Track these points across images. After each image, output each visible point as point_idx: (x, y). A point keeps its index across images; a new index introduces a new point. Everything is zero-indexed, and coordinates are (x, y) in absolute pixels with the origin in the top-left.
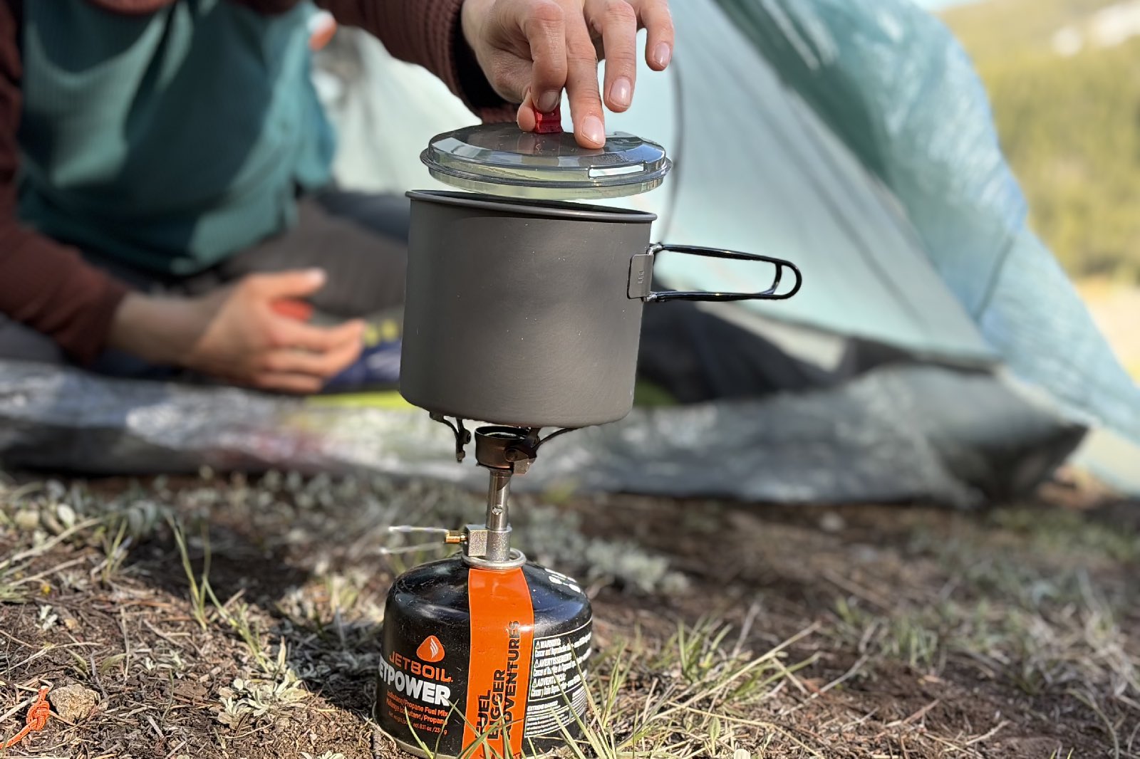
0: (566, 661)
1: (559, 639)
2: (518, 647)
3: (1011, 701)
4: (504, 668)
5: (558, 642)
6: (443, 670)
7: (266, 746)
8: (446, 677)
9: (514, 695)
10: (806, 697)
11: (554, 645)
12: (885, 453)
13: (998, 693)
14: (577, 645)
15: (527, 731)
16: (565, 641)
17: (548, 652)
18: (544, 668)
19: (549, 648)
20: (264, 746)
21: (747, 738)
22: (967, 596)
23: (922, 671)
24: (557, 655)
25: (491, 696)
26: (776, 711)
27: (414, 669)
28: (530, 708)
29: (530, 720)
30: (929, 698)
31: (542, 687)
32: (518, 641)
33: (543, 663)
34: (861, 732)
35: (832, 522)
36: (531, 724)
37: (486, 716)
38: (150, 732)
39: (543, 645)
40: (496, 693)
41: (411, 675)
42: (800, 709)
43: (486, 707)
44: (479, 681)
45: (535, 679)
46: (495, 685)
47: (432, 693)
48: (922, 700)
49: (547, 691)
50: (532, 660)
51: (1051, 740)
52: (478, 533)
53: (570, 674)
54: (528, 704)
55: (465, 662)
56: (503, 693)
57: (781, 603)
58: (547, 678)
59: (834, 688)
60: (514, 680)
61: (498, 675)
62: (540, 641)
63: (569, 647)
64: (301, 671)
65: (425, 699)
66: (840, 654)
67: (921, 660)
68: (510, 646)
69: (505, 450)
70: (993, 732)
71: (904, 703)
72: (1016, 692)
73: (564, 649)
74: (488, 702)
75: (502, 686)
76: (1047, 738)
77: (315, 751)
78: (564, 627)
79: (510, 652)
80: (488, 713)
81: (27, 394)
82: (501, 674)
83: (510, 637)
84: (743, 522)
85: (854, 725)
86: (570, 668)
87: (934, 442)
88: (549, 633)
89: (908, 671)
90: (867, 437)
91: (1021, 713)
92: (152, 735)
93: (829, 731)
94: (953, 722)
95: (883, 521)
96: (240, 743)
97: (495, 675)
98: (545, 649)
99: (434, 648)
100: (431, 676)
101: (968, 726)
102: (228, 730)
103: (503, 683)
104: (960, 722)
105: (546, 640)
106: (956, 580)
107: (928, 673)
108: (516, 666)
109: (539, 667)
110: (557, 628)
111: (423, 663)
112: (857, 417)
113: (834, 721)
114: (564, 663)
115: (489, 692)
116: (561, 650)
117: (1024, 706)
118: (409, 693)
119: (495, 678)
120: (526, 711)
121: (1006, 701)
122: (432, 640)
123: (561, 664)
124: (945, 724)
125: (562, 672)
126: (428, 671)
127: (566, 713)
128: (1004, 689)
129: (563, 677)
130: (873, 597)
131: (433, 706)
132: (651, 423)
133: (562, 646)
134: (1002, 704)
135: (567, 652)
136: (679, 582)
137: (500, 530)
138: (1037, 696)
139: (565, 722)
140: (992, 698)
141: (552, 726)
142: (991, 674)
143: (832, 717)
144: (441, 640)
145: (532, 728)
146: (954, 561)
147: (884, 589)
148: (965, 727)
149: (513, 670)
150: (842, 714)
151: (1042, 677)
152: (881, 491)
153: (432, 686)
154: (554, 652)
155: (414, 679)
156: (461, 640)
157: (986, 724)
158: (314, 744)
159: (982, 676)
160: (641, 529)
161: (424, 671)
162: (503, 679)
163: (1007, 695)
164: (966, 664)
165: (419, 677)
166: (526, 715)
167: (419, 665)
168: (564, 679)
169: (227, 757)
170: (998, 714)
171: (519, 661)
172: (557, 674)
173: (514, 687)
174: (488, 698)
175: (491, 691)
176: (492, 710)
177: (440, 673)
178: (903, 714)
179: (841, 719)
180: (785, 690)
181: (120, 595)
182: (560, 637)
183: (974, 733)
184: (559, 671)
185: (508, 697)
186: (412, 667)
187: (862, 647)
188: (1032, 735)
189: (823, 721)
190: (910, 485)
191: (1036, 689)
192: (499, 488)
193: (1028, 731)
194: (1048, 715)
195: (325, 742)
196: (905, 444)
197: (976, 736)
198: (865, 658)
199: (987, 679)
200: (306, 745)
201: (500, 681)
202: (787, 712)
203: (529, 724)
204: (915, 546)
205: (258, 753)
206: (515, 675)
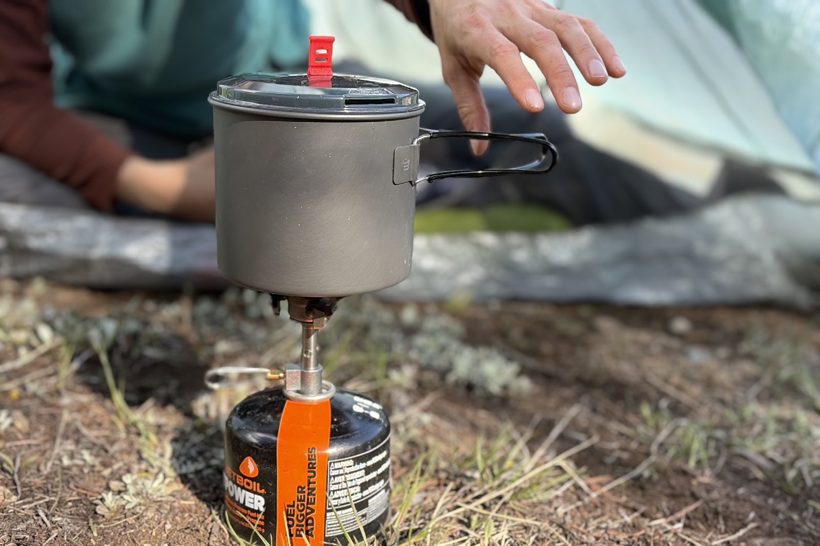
0: (359, 477)
1: (351, 461)
2: (315, 468)
3: (771, 501)
4: (304, 484)
5: (351, 463)
6: (258, 484)
7: (128, 535)
8: (261, 489)
9: (314, 504)
10: (588, 495)
11: (347, 466)
12: (736, 266)
13: (762, 492)
14: (370, 463)
15: (328, 531)
16: (357, 461)
17: (341, 472)
18: (339, 483)
19: (342, 468)
20: (126, 534)
21: (522, 534)
22: (769, 396)
23: (697, 473)
24: (350, 473)
25: (296, 505)
26: (556, 509)
27: (239, 481)
28: (328, 514)
29: (330, 523)
30: (695, 497)
31: (339, 498)
32: (315, 464)
33: (337, 480)
34: (625, 529)
35: (681, 325)
36: (331, 526)
37: (293, 520)
38: (40, 522)
39: (337, 465)
40: (299, 503)
41: (238, 485)
42: (578, 508)
43: (292, 513)
44: (286, 494)
45: (332, 492)
46: (298, 497)
47: (252, 501)
48: (690, 500)
49: (343, 501)
50: (328, 478)
51: (794, 541)
52: (294, 373)
53: (364, 486)
54: (327, 511)
55: (274, 479)
56: (305, 503)
57: (604, 403)
58: (342, 491)
59: (619, 486)
60: (313, 493)
61: (300, 489)
62: (334, 463)
63: (363, 465)
64: (180, 466)
65: (247, 504)
66: (634, 453)
67: (699, 462)
68: (309, 468)
69: (306, 308)
70: (741, 532)
71: (673, 502)
72: (777, 492)
73: (357, 467)
74: (294, 510)
75: (304, 498)
76: (790, 539)
77: (167, 538)
78: (357, 451)
79: (309, 472)
80: (295, 518)
81: (58, 233)
82: (303, 488)
83: (309, 460)
84: (606, 324)
85: (621, 523)
86: (364, 481)
87: (779, 256)
88: (342, 457)
89: (685, 473)
90: (720, 252)
91: (776, 512)
92: (42, 524)
93: (598, 528)
94: (709, 522)
95: (729, 321)
96: (109, 531)
97: (298, 490)
98: (339, 469)
99: (251, 467)
100: (250, 488)
101: (722, 526)
102: (104, 520)
103: (304, 496)
104: (715, 522)
105: (340, 461)
106: (767, 380)
107: (702, 474)
108: (315, 483)
109: (334, 483)
110: (350, 451)
111: (245, 477)
112: (712, 237)
113: (604, 518)
114: (358, 478)
115: (294, 502)
116: (353, 469)
117: (782, 506)
118: (237, 499)
119: (299, 492)
120: (326, 516)
121: (766, 501)
122: (249, 460)
123: (355, 479)
124: (702, 523)
125: (356, 485)
126: (248, 484)
127: (364, 516)
128: (767, 489)
129: (358, 489)
130: (685, 398)
131: (253, 510)
132: (534, 246)
133: (354, 465)
134: (762, 503)
135: (360, 470)
136: (525, 384)
137: (312, 370)
138: (796, 497)
139: (363, 522)
140: (754, 499)
141: (350, 527)
142: (759, 475)
143: (603, 515)
144: (256, 461)
145: (332, 529)
146: (769, 363)
147: (696, 390)
148: (719, 526)
149: (311, 486)
150: (614, 512)
151: (803, 480)
152: (731, 295)
153: (252, 495)
154: (347, 470)
155: (239, 489)
156: (270, 462)
157: (738, 524)
158: (167, 532)
159: (752, 476)
160: (516, 334)
161: (245, 483)
162: (304, 492)
163: (769, 495)
164: (741, 464)
165: (243, 488)
166: (325, 520)
167: (242, 478)
168: (359, 490)
169: (94, 544)
170: (752, 515)
171: (316, 479)
172: (350, 487)
173: (314, 498)
174: (293, 506)
175: (296, 502)
176: (298, 516)
177: (255, 486)
178: (668, 512)
179: (611, 518)
180: (572, 489)
181: (66, 400)
182: (353, 459)
183: (726, 532)
184: (353, 485)
185: (309, 506)
186: (237, 479)
187: (654, 448)
188: (778, 535)
189: (595, 518)
190: (757, 291)
191: (796, 490)
192: (308, 336)
193: (776, 530)
194: (800, 515)
195: (178, 531)
196: (752, 259)
197: (726, 535)
198: (653, 458)
199: (756, 479)
200: (161, 533)
201: (302, 494)
202: (565, 510)
203: (329, 526)
204: (745, 347)
205: (121, 541)
206: (314, 489)
